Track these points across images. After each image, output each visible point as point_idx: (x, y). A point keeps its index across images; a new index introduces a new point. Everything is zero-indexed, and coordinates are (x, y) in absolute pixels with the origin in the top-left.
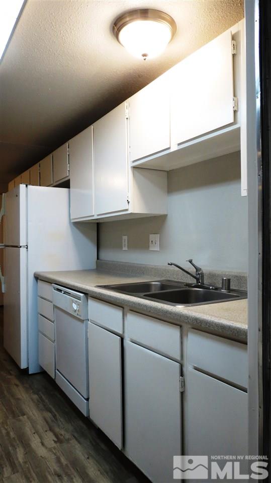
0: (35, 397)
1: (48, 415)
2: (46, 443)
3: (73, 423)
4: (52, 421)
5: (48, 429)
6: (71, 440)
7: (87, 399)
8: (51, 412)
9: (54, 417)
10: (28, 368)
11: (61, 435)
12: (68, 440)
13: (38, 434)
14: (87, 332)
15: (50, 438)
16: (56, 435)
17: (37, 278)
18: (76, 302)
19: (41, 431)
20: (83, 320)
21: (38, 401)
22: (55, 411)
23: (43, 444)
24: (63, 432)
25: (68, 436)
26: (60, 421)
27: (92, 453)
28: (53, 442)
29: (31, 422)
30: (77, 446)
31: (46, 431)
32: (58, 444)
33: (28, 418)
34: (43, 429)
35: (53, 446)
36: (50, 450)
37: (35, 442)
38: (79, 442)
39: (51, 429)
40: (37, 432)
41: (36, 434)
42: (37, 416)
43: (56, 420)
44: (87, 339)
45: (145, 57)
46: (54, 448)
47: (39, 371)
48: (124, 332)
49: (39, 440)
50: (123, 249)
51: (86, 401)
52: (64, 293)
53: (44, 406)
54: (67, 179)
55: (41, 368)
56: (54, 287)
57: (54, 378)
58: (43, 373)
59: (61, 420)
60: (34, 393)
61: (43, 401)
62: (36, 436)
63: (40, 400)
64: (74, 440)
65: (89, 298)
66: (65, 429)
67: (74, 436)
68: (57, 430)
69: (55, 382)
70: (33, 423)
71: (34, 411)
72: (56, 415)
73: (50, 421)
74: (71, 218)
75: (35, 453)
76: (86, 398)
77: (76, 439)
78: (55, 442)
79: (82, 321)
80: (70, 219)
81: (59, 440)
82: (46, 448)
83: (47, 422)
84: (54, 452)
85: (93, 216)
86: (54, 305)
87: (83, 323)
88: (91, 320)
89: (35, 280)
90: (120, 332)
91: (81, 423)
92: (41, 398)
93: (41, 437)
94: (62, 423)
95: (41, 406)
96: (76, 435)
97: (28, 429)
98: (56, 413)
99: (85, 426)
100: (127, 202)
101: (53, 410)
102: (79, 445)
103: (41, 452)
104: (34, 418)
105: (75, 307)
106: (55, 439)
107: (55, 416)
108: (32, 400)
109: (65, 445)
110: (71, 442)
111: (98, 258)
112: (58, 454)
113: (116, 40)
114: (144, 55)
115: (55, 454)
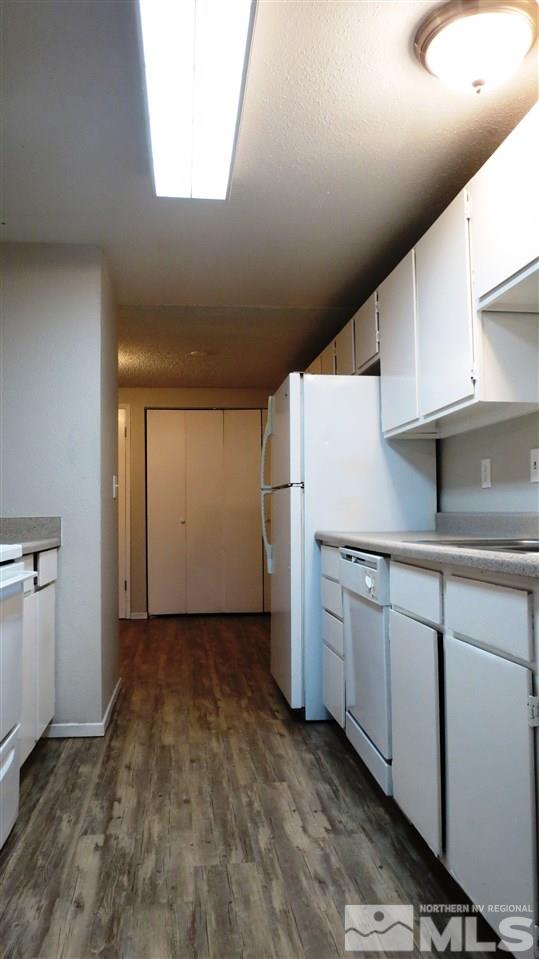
0: (309, 757)
1: (324, 788)
2: (310, 829)
3: (366, 808)
4: (330, 798)
5: (320, 809)
6: (356, 833)
7: (389, 762)
8: (330, 783)
9: (334, 792)
10: (303, 708)
11: (341, 822)
12: (351, 833)
13: (300, 814)
14: (387, 629)
15: (319, 824)
16: (331, 821)
17: (320, 542)
18: (371, 572)
19: (306, 808)
20: (382, 607)
21: (312, 763)
22: (338, 785)
23: (304, 829)
24: (344, 818)
25: (351, 826)
26: (344, 800)
27: (391, 860)
28: (323, 830)
29: (292, 794)
30: (366, 844)
31: (316, 812)
32: (332, 835)
33: (289, 787)
34: (310, 806)
35: (321, 836)
36: (316, 841)
37: (292, 825)
38: (371, 840)
39: (324, 810)
40: (298, 810)
41: (297, 813)
42: (304, 785)
43: (337, 796)
44: (388, 642)
45: (478, 88)
46: (324, 840)
47: (322, 717)
48: (443, 622)
49: (300, 823)
50: (484, 486)
51: (386, 765)
52: (356, 562)
53: (322, 773)
54: (376, 359)
55: (328, 713)
56: (342, 554)
57: (342, 726)
58: (330, 722)
59: (347, 799)
60: (309, 750)
61: (321, 765)
62: (296, 816)
63: (315, 763)
64: (363, 836)
65: (391, 562)
66: (351, 814)
67: (363, 829)
68: (335, 813)
69: (345, 734)
70: (296, 796)
71: (301, 779)
72: (338, 791)
73: (325, 797)
74: (384, 430)
75: (289, 840)
76: (387, 758)
77: (367, 835)
78: (327, 830)
79: (380, 608)
80: (382, 434)
81: (334, 828)
82: (309, 836)
83: (320, 798)
84: (322, 845)
85: (417, 420)
86: (343, 587)
87: (382, 612)
88: (396, 606)
89: (316, 545)
90: (437, 621)
91: (381, 811)
92: (318, 760)
93: (303, 819)
94: (347, 805)
95: (316, 772)
96: (368, 827)
97: (285, 804)
98: (340, 788)
99: (387, 817)
100: (470, 381)
101: (336, 782)
102: (369, 843)
103: (300, 840)
104: (299, 787)
105: (369, 582)
106: (329, 827)
107: (336, 792)
108: (303, 761)
109: (343, 839)
110: (356, 836)
111: (439, 509)
112: (328, 851)
113: (421, 66)
114: (477, 84)
115: (322, 849)
